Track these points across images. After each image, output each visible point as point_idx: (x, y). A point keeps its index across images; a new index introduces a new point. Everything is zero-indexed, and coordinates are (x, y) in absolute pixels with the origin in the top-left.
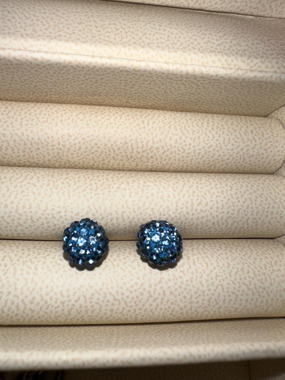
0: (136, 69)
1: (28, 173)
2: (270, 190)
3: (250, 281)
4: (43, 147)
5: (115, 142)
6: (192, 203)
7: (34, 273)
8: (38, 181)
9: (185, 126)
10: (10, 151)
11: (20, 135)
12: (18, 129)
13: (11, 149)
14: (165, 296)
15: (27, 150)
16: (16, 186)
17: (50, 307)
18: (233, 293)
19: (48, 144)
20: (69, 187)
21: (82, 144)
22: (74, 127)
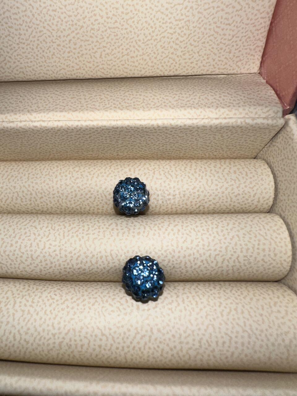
0: (115, 127)
1: (32, 218)
2: (260, 227)
3: (245, 322)
4: (45, 196)
5: (105, 189)
6: (177, 240)
7: (31, 306)
8: (39, 224)
9: (169, 171)
10: (19, 201)
11: (27, 186)
12: (26, 182)
13: (20, 199)
14: (153, 333)
15: (33, 199)
16: (21, 229)
17: (42, 338)
18: (226, 334)
19: (50, 193)
20: (64, 228)
21: (77, 192)
22: (70, 178)
